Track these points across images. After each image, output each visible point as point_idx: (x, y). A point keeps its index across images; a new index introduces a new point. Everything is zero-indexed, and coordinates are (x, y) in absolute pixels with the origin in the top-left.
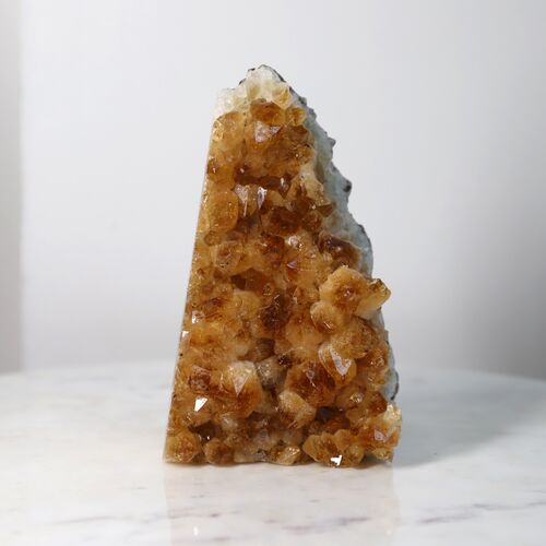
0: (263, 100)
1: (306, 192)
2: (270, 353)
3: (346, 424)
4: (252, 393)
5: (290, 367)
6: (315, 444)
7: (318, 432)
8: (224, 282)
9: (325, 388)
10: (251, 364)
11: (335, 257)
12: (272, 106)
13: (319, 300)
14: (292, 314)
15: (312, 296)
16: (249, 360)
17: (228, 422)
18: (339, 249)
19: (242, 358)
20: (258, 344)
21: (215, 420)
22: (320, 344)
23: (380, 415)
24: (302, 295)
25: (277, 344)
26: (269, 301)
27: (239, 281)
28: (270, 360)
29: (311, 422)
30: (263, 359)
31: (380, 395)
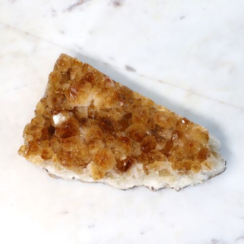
0: (209, 156)
1: (158, 161)
2: (90, 117)
5: (80, 122)
7: (45, 124)
11: (122, 162)
12: (205, 158)
13: (105, 147)
14: (104, 132)
15: (108, 144)
16: (91, 105)
17: (66, 86)
18: (125, 164)
19: (93, 101)
20: (96, 111)
21: (69, 81)
22: (84, 140)
23: (40, 154)
24: (110, 139)
25: (92, 120)
26: (114, 125)
27: (128, 116)
28: (87, 115)
29: (51, 123)
31: (50, 158)
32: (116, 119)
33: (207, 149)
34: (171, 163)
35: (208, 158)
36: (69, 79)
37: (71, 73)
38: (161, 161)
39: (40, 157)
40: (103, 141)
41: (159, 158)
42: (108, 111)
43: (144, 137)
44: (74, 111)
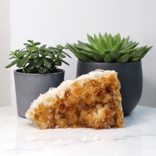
3: (110, 86)
4: (105, 111)
5: (98, 102)
7: (113, 92)
11: (69, 95)
12: (35, 116)
13: (80, 97)
17: (113, 113)
18: (67, 95)
19: (97, 114)
21: (113, 116)
23: (107, 79)
24: (80, 102)
25: (93, 105)
26: (82, 109)
28: (97, 106)
32: (83, 112)
33: (36, 120)
34: (48, 106)
35: (34, 117)
36: (114, 117)
37: (114, 121)
38: (53, 105)
40: (83, 99)
41: (55, 105)
42: (89, 113)
43: (66, 110)
44: (103, 105)
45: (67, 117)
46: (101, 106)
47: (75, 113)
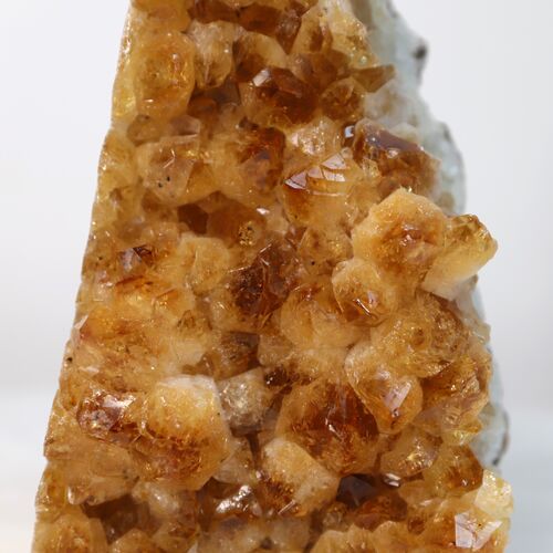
1: (331, 40)
2: (250, 361)
3: (398, 510)
4: (206, 442)
5: (288, 390)
6: (335, 548)
7: (342, 525)
8: (164, 217)
9: (355, 437)
10: (207, 384)
13: (350, 256)
14: (295, 284)
15: (337, 248)
16: (206, 373)
18: (394, 153)
19: (190, 370)
20: (225, 342)
21: (136, 493)
22: (350, 347)
23: (468, 495)
24: (316, 245)
26: (251, 256)
27: (194, 218)
28: (249, 376)
29: (328, 505)
30: (236, 373)
32: (225, 254)
38: (327, 27)
39: (480, 492)
40: (330, 273)
42: (202, 300)
45: (196, 125)
46: (248, 415)
47: (217, 195)
